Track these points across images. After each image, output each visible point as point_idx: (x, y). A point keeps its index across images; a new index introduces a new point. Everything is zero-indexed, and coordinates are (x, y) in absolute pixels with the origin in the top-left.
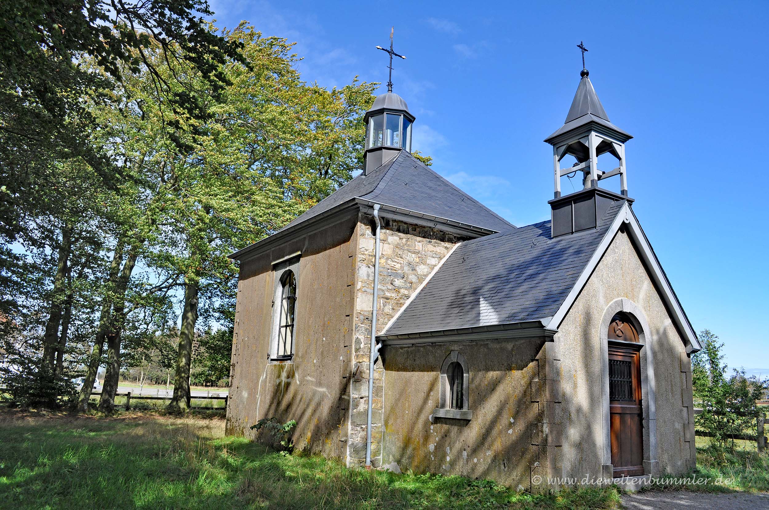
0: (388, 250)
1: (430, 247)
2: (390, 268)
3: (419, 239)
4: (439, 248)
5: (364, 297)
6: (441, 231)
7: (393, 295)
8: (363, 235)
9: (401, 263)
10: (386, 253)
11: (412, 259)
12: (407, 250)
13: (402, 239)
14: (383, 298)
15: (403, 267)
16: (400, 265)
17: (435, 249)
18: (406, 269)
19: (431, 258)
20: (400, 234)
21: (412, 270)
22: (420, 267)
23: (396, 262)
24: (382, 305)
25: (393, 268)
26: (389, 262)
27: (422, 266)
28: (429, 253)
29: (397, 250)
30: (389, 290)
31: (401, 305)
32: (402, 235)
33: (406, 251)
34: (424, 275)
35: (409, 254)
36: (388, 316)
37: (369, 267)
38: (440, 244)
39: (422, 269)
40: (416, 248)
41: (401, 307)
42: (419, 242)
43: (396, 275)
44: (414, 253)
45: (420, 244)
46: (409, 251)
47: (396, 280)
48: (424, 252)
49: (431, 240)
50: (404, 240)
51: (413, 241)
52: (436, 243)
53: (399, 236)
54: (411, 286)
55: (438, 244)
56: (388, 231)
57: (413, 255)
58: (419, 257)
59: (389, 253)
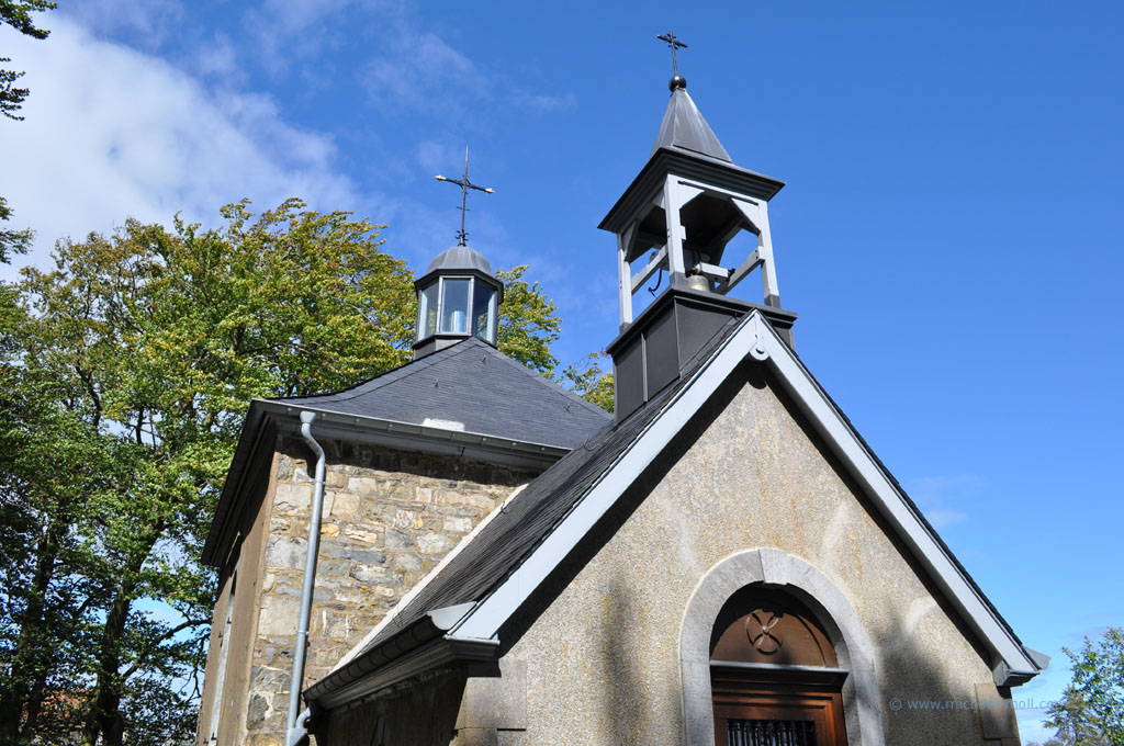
0: (347, 506)
1: (453, 496)
2: (350, 541)
3: (423, 480)
4: (476, 496)
5: (279, 605)
6: (479, 463)
7: (355, 600)
8: (287, 477)
9: (377, 532)
10: (342, 511)
11: (407, 523)
12: (395, 504)
13: (384, 481)
14: (328, 606)
15: (384, 540)
16: (375, 536)
17: (464, 500)
18: (391, 543)
19: (454, 519)
20: (377, 472)
21: (407, 545)
22: (427, 538)
23: (364, 529)
24: (325, 622)
25: (356, 543)
26: (348, 530)
27: (432, 537)
28: (450, 507)
29: (370, 505)
30: (343, 589)
31: (377, 619)
32: (382, 474)
33: (391, 507)
34: (435, 555)
35: (400, 511)
36: (340, 646)
37: (298, 542)
38: (478, 488)
39: (430, 542)
40: (418, 499)
41: (374, 624)
42: (426, 486)
43: (366, 557)
44: (412, 509)
45: (428, 491)
46: (399, 506)
47: (364, 567)
48: (435, 507)
49: (454, 482)
50: (388, 484)
51: (410, 485)
52: (466, 486)
53: (375, 477)
54: (403, 578)
55: (473, 488)
56: (347, 468)
57: (410, 515)
58: (423, 518)
59: (348, 512)
